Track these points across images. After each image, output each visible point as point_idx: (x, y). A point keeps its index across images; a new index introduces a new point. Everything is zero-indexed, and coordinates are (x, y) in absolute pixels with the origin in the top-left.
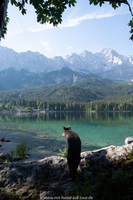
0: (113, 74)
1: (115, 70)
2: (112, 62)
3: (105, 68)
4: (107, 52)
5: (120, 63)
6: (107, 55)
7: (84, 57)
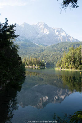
0: (42, 40)
1: (43, 38)
2: (43, 32)
3: (38, 36)
4: (41, 24)
5: (48, 33)
6: (40, 27)
7: (23, 27)
